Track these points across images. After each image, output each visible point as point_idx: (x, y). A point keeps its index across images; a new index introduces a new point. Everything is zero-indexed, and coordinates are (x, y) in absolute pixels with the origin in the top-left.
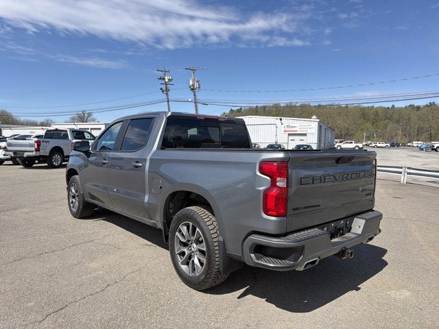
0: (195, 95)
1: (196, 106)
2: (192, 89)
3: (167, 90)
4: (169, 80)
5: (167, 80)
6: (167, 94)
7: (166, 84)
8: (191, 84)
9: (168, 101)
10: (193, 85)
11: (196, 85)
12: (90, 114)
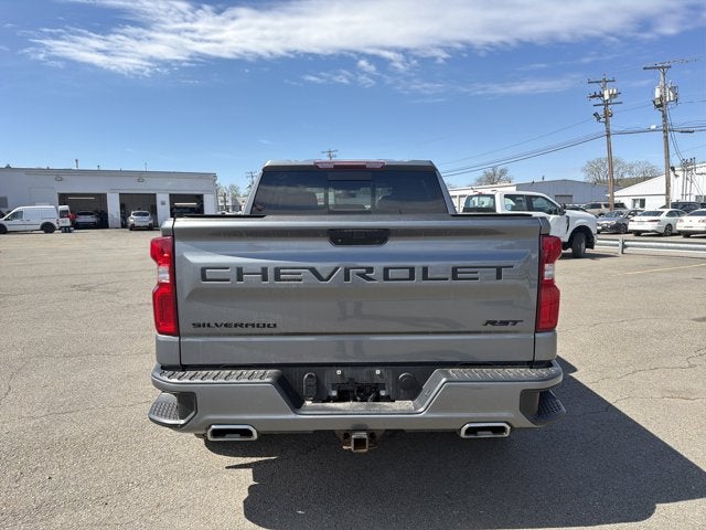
0: (664, 116)
1: (666, 137)
2: (658, 106)
3: (607, 115)
4: (610, 95)
5: (607, 97)
6: (606, 122)
7: (606, 104)
8: (657, 95)
9: (608, 136)
10: (661, 98)
11: (670, 96)
12: (503, 172)
